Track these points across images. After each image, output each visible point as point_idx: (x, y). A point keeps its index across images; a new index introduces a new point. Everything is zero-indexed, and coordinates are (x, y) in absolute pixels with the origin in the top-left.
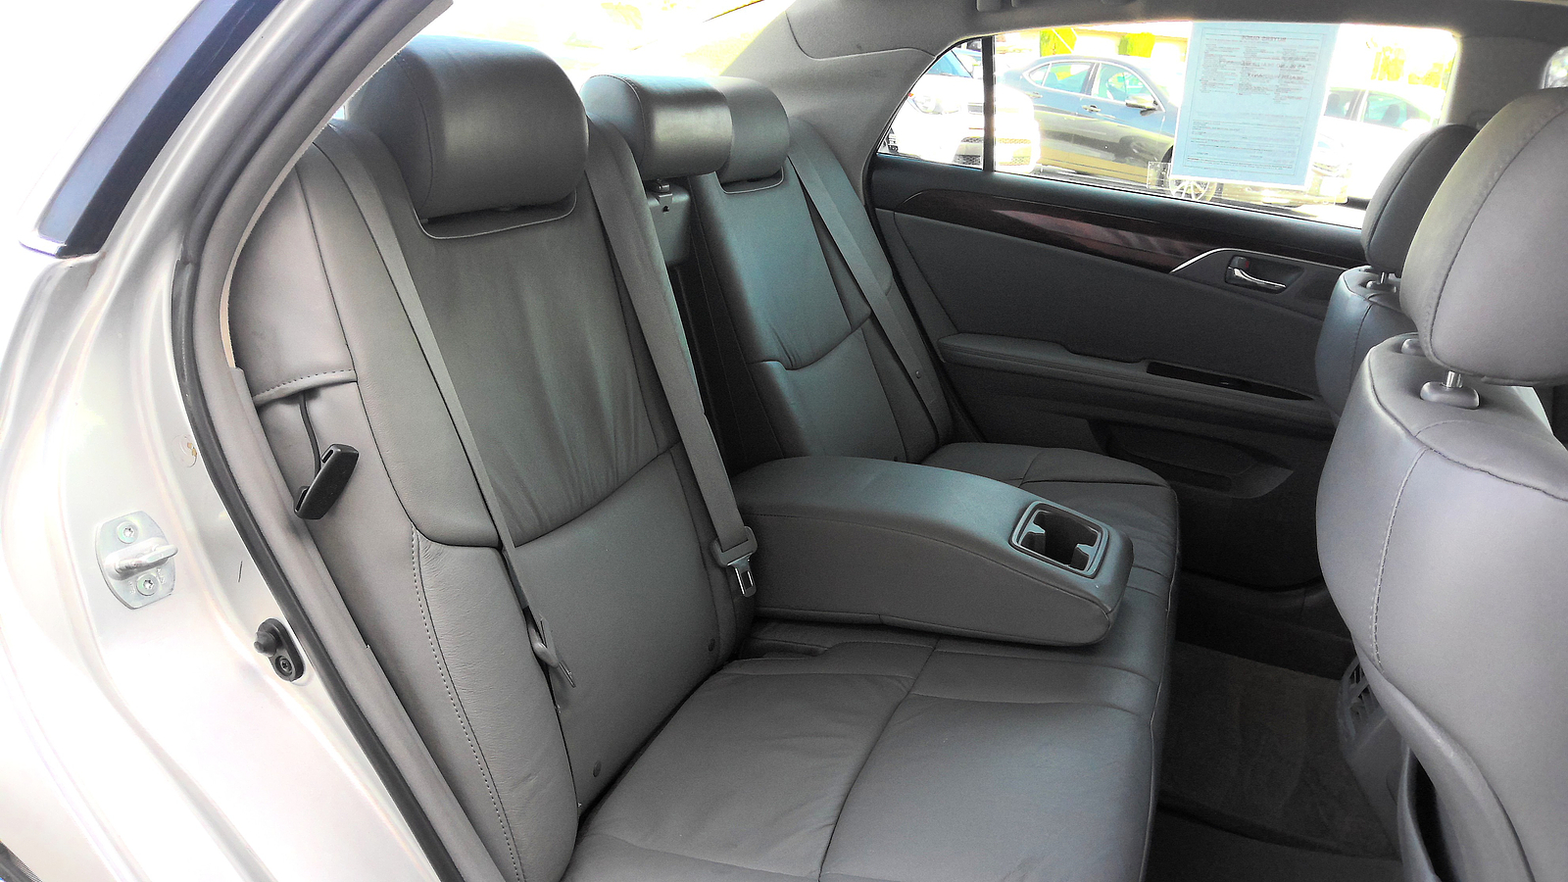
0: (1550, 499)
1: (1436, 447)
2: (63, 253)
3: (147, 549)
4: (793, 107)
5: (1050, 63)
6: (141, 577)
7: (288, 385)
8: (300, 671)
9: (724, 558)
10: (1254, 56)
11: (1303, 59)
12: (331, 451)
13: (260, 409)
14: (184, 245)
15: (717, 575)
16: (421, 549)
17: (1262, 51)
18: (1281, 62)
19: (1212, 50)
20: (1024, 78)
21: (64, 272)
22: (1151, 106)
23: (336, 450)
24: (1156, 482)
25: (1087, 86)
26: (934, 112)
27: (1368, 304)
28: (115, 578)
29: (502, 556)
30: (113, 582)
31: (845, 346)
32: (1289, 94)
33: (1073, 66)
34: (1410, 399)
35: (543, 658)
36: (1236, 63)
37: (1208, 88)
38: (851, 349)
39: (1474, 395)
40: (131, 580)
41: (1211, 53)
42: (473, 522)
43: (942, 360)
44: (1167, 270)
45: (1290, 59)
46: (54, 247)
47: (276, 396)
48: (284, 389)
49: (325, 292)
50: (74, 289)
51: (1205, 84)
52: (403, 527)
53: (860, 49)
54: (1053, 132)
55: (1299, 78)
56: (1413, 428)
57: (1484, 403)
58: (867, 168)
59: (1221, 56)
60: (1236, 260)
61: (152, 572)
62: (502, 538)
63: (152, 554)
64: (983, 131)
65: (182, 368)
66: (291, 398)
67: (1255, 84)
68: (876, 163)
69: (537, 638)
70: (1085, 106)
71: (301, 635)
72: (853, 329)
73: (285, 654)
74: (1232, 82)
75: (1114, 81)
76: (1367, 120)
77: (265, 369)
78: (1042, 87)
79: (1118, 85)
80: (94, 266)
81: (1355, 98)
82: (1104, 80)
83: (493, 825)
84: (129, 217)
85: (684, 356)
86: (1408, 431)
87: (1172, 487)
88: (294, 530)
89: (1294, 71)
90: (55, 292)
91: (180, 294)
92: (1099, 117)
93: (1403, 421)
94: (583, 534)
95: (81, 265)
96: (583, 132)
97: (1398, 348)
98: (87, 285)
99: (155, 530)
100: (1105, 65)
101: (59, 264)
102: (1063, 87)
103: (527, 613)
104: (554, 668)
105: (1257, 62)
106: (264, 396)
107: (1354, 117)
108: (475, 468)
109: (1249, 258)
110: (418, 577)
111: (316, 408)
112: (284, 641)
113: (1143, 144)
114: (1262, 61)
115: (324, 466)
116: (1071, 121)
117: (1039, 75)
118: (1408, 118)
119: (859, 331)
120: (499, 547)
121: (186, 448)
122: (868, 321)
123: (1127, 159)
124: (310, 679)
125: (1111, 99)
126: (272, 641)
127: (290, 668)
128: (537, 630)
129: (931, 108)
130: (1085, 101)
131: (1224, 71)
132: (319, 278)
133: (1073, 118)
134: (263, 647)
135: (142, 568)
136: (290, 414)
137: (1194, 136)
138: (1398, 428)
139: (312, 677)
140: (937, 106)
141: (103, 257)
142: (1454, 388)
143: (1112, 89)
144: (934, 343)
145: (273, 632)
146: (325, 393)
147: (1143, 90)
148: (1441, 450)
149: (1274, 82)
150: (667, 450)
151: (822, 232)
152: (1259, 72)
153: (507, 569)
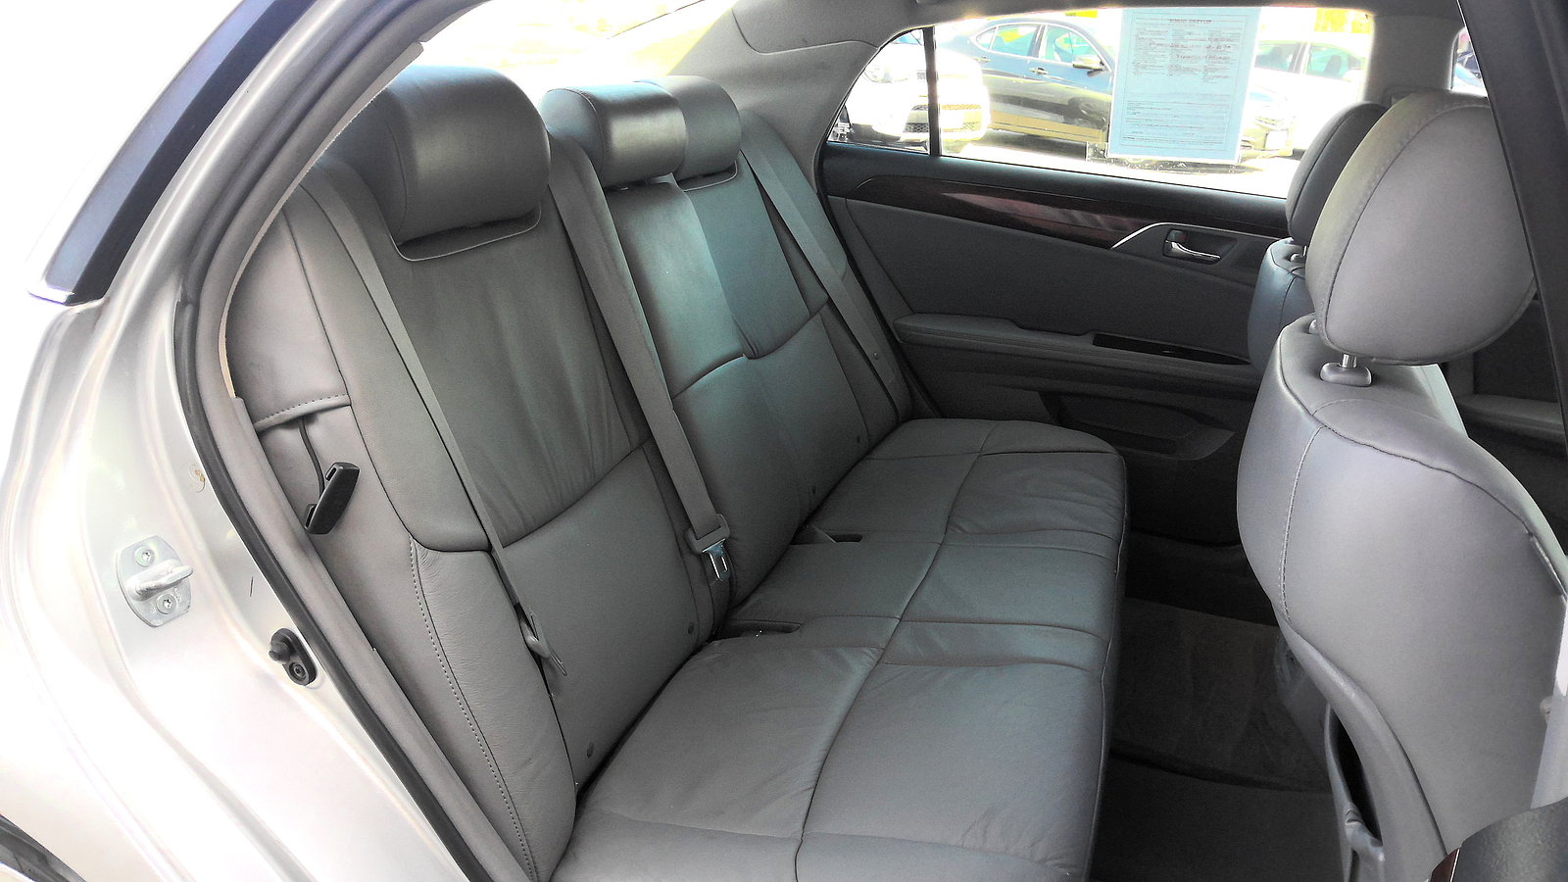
0: (1427, 469)
1: (1329, 424)
2: (72, 301)
3: (164, 571)
4: (742, 100)
5: (997, 26)
6: (160, 597)
7: (287, 412)
8: (313, 675)
9: (698, 546)
10: (1182, 38)
11: (1228, 40)
12: (335, 470)
13: (261, 434)
14: (183, 286)
15: (693, 562)
16: (419, 557)
17: (1190, 34)
18: (1208, 43)
19: (1142, 33)
20: (971, 42)
21: (73, 318)
22: (1098, 66)
23: (338, 468)
24: (1105, 450)
25: (1034, 49)
26: (884, 81)
27: (1291, 277)
28: (138, 600)
29: (492, 556)
30: (134, 603)
31: (805, 334)
32: (1217, 74)
33: (1020, 28)
34: (1312, 381)
35: (535, 650)
36: (1166, 45)
37: (1140, 70)
38: (811, 334)
39: (1367, 374)
40: (151, 601)
41: (1141, 36)
42: (462, 528)
43: (898, 339)
44: (1107, 245)
45: (1216, 40)
46: (63, 295)
47: (276, 422)
48: (284, 415)
49: (316, 323)
50: (81, 334)
51: (1137, 65)
52: (402, 537)
53: (806, 43)
54: (1003, 96)
55: (1225, 58)
56: (1312, 408)
57: (1376, 380)
58: (818, 158)
59: (1151, 39)
60: (1173, 234)
61: (169, 592)
62: (491, 539)
63: (171, 575)
64: (927, 99)
65: (188, 402)
66: (290, 424)
67: (1184, 65)
68: (826, 151)
69: (529, 632)
70: (1033, 69)
71: (312, 641)
72: (812, 315)
73: (298, 660)
74: (1162, 64)
75: (1060, 42)
76: (1310, 72)
77: (263, 396)
78: (990, 51)
79: (1065, 47)
80: (99, 311)
81: (1297, 50)
82: (1052, 41)
83: (498, 806)
84: (130, 263)
85: (651, 355)
86: (1307, 411)
87: (1121, 453)
88: (301, 547)
89: (1219, 51)
90: (65, 337)
91: (181, 334)
92: (1045, 79)
93: (1303, 401)
94: (565, 530)
95: (88, 311)
96: (545, 147)
97: (1306, 329)
98: (93, 328)
99: (169, 552)
100: (1050, 27)
101: (69, 310)
102: (1010, 50)
103: (518, 609)
104: (547, 659)
105: (1185, 44)
106: (263, 423)
107: (1297, 70)
108: (462, 478)
109: (1185, 232)
110: (417, 583)
111: (315, 431)
112: (297, 650)
113: (1091, 104)
114: (1190, 43)
115: (328, 484)
116: (1021, 84)
117: (987, 38)
118: (1350, 68)
119: (818, 316)
120: (488, 549)
121: (195, 475)
122: (826, 308)
123: (1076, 121)
124: (323, 680)
125: (1057, 60)
126: (287, 649)
127: (303, 673)
128: (529, 625)
129: (881, 77)
130: (1032, 64)
131: (1154, 53)
132: (309, 309)
133: (1021, 81)
134: (277, 656)
135: (160, 589)
136: (290, 438)
137: (1128, 116)
138: (1299, 407)
139: (325, 679)
140: (886, 75)
141: (108, 301)
142: (1350, 368)
143: (1059, 50)
144: (891, 326)
145: (285, 640)
146: (322, 417)
147: (1089, 51)
148: (1334, 427)
149: (1202, 63)
150: (640, 446)
151: (777, 222)
152: (1187, 53)
153: (497, 568)
